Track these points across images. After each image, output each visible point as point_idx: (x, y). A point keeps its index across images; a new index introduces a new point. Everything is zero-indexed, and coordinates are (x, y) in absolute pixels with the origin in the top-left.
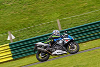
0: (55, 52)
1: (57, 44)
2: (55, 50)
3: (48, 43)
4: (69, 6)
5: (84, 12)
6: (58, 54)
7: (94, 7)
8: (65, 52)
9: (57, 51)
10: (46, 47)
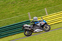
0: (36, 31)
1: (37, 26)
2: (36, 29)
3: (31, 25)
4: (4, 13)
5: (13, 16)
6: (37, 31)
7: (19, 13)
8: (42, 30)
9: (37, 30)
10: (30, 27)
